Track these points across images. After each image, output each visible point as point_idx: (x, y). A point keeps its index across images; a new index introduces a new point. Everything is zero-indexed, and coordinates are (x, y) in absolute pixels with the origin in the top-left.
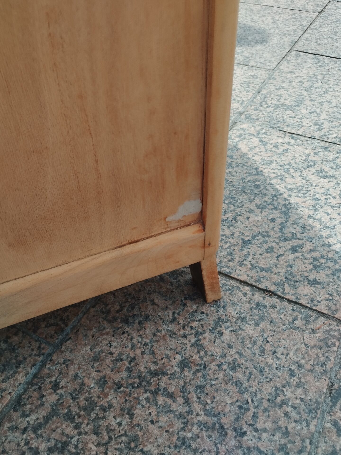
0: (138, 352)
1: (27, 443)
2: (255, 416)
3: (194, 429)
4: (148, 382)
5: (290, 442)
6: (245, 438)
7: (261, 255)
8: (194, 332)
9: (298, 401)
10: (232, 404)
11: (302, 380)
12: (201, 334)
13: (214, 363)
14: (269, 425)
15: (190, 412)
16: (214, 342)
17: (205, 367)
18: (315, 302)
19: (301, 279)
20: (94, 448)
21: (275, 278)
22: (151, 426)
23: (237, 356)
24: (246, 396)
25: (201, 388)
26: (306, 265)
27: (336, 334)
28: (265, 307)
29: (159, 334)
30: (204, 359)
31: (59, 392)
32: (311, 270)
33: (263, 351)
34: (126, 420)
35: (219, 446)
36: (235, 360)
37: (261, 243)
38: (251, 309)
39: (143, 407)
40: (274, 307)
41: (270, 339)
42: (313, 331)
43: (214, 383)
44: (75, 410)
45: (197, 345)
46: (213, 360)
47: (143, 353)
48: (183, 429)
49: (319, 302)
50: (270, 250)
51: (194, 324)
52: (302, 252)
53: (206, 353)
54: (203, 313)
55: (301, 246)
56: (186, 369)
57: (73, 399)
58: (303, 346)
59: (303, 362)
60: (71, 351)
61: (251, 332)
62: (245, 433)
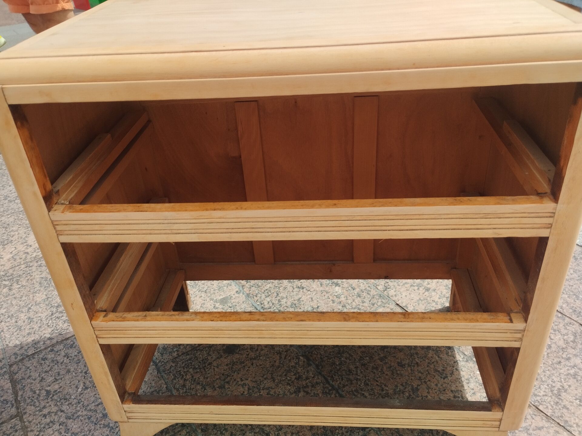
3: (79, 408)
6: (58, 425)
8: (114, 427)
10: (73, 427)
15: (86, 409)
16: (101, 434)
17: (95, 424)
25: (89, 418)
30: (99, 426)
35: (65, 414)
43: (86, 424)
45: (107, 426)
46: (95, 429)
48: (83, 404)
53: (100, 428)
56: (102, 416)
62: (59, 426)
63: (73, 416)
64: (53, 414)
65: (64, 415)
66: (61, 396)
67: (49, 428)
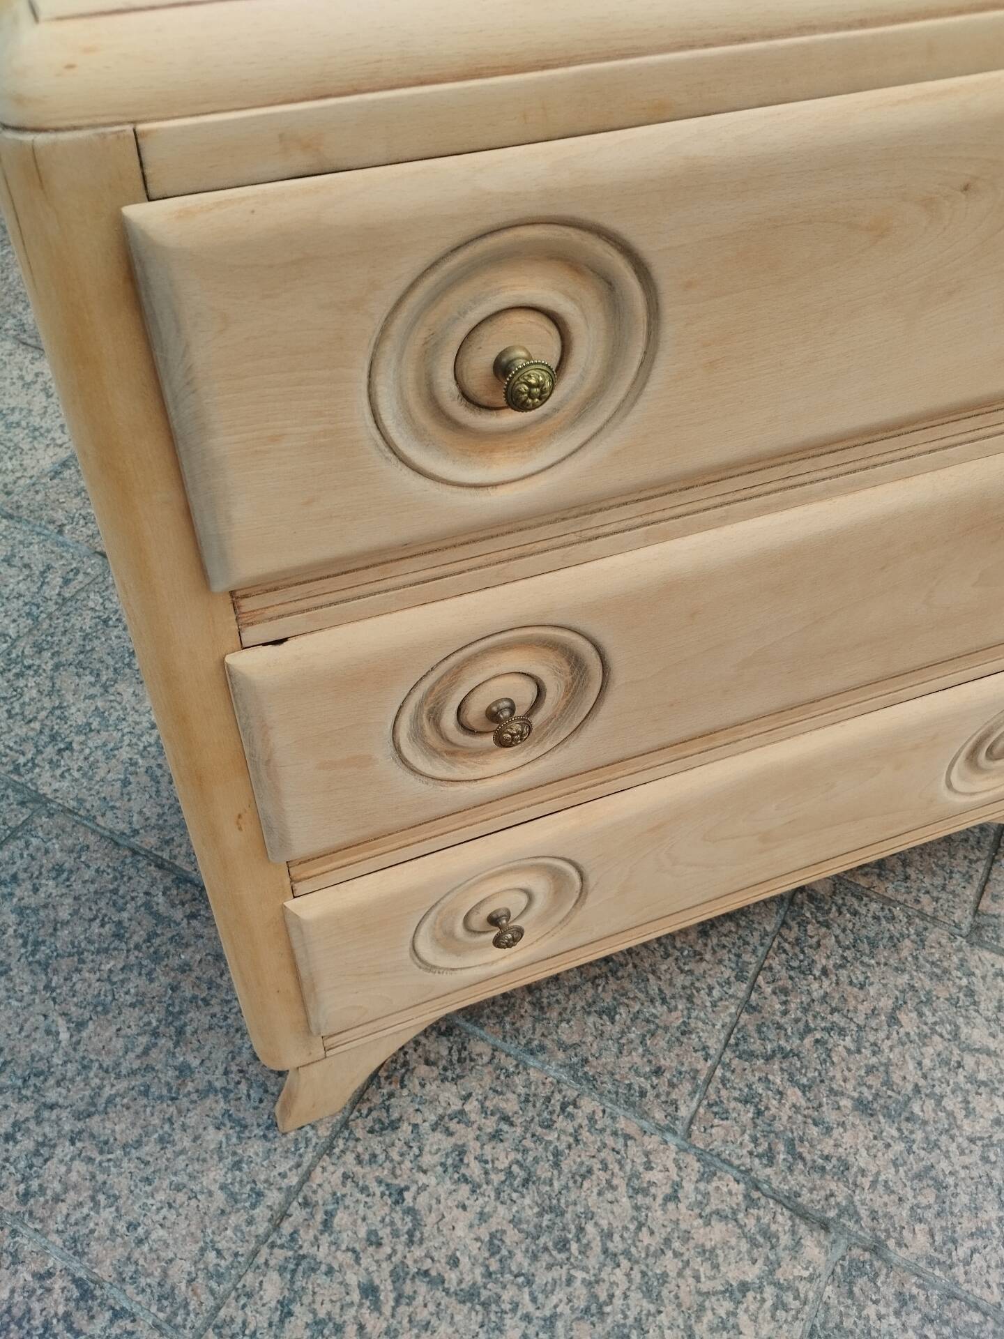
0: (217, 1009)
1: (133, 899)
2: (90, 1160)
3: (97, 1081)
4: (171, 1023)
5: (47, 1202)
6: (67, 1143)
7: (364, 1219)
8: (231, 1086)
9: (92, 1225)
10: (113, 1131)
11: (119, 1240)
12: (225, 1097)
13: (175, 1112)
14: (74, 1177)
15: (118, 1076)
16: (208, 1116)
17: (173, 1099)
18: (243, 1300)
19: (298, 1285)
20: (108, 966)
21: (306, 1236)
22: (114, 1028)
23: (178, 1148)
24: (119, 1152)
25: (146, 1093)
26: (328, 1306)
27: (179, 1320)
28: (253, 1206)
29: (238, 1035)
30: (185, 1099)
31: (185, 920)
32: (314, 1312)
33: (178, 1188)
34: (129, 999)
35: (69, 1110)
36: (173, 1143)
37: (392, 1223)
38: (254, 1182)
39: (141, 1018)
40: (250, 1222)
41: (193, 1203)
42: (191, 1281)
43: (148, 1110)
44: (157, 941)
45: (208, 1091)
46: (180, 1112)
47: (213, 1016)
48: (101, 1066)
49: (244, 1306)
50: (374, 1241)
51: (243, 1087)
52: (361, 1305)
53: (193, 1102)
54: (261, 1101)
55: (376, 1307)
56: (177, 1073)
57: (172, 938)
58: (171, 1255)
59: (146, 1248)
61: (212, 1175)
62: (73, 1144)
63: (94, 1105)
64: (32, 1125)
65: (65, 1114)
66: (19, 1073)
67: (46, 1161)
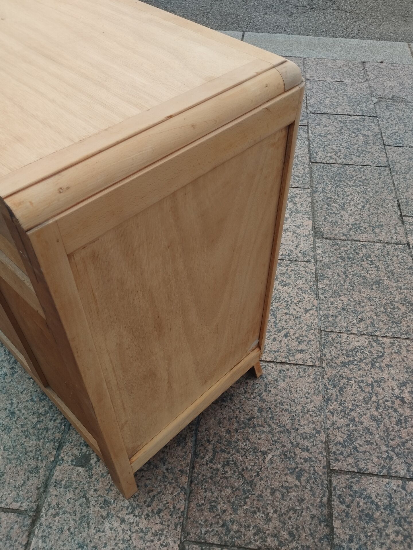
0: (237, 412)
1: (211, 468)
2: (299, 421)
3: (277, 435)
4: (248, 424)
5: (316, 425)
7: (271, 344)
8: (257, 394)
9: (313, 408)
10: (288, 419)
11: (312, 399)
12: (261, 394)
13: (273, 405)
14: (306, 422)
15: (272, 429)
16: (269, 396)
17: (270, 408)
18: (305, 361)
19: (295, 351)
20: (240, 458)
21: (283, 354)
22: (259, 441)
23: (281, 399)
24: (292, 414)
25: (273, 417)
26: (295, 342)
27: (319, 373)
28: (284, 371)
29: (242, 401)
30: (268, 405)
31: (211, 443)
32: (298, 345)
33: (291, 392)
34: (248, 443)
36: (281, 401)
37: (269, 337)
38: (278, 374)
39: (252, 435)
40: (288, 370)
41: (292, 386)
42: (309, 375)
43: (276, 414)
44: (223, 447)
45: (262, 400)
47: (239, 412)
48: (273, 437)
49: (307, 360)
50: (275, 339)
51: (256, 391)
52: (290, 336)
53: (268, 402)
54: (257, 384)
55: (288, 333)
56: (262, 412)
57: (220, 443)
58: (307, 384)
59: (309, 391)
60: (206, 424)
61: (283, 385)
62: (298, 429)
63: (284, 430)
64: (300, 446)
65: (292, 438)
66: (289, 462)
67: (307, 433)
